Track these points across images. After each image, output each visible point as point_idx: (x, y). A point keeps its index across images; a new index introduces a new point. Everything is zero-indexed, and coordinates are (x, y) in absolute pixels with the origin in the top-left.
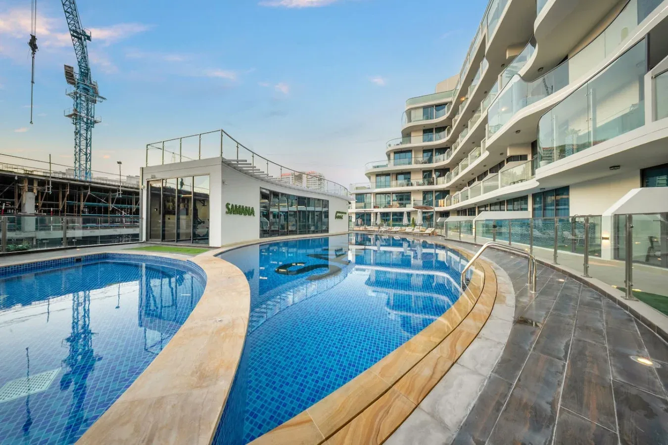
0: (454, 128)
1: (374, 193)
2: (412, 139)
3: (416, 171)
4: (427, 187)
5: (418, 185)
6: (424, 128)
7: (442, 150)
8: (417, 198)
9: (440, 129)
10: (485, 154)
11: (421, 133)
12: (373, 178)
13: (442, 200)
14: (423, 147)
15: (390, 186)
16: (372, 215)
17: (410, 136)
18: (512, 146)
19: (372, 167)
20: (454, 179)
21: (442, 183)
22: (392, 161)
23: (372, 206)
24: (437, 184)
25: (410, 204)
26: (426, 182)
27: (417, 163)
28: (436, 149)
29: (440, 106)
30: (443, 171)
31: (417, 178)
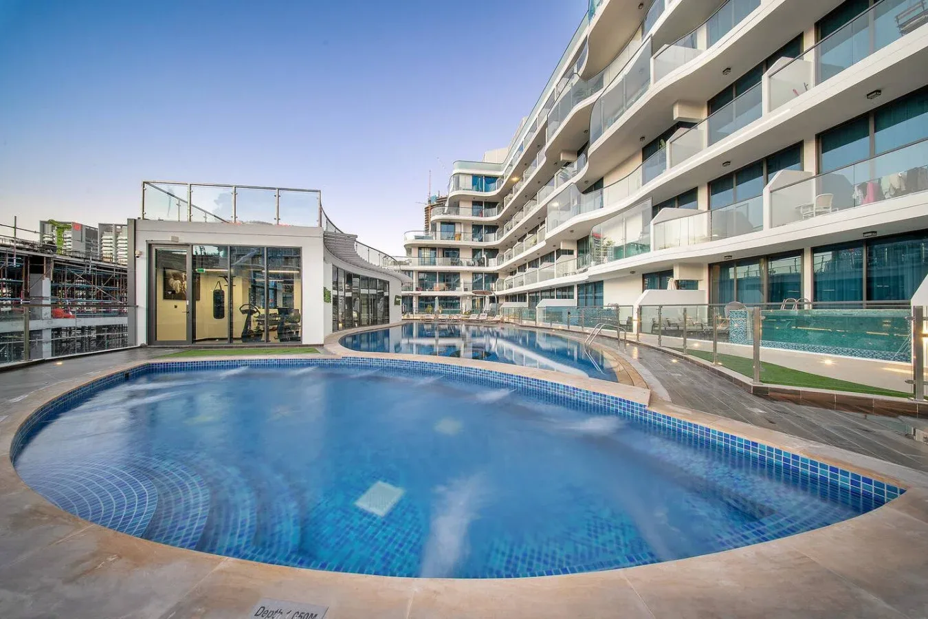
0: (506, 208)
1: (416, 271)
2: (461, 210)
3: (466, 248)
4: (477, 269)
5: (468, 265)
6: (473, 200)
7: (492, 228)
8: (466, 280)
9: (491, 204)
10: (542, 244)
11: (470, 205)
12: (415, 252)
13: (494, 284)
14: (473, 221)
15: (434, 264)
16: (414, 299)
17: (458, 206)
18: (565, 241)
19: (414, 238)
20: (506, 263)
21: (493, 266)
22: (439, 234)
23: (414, 289)
24: (488, 266)
25: (459, 286)
26: (477, 263)
27: (466, 240)
28: (485, 226)
29: (491, 179)
30: (493, 252)
31: (466, 256)
